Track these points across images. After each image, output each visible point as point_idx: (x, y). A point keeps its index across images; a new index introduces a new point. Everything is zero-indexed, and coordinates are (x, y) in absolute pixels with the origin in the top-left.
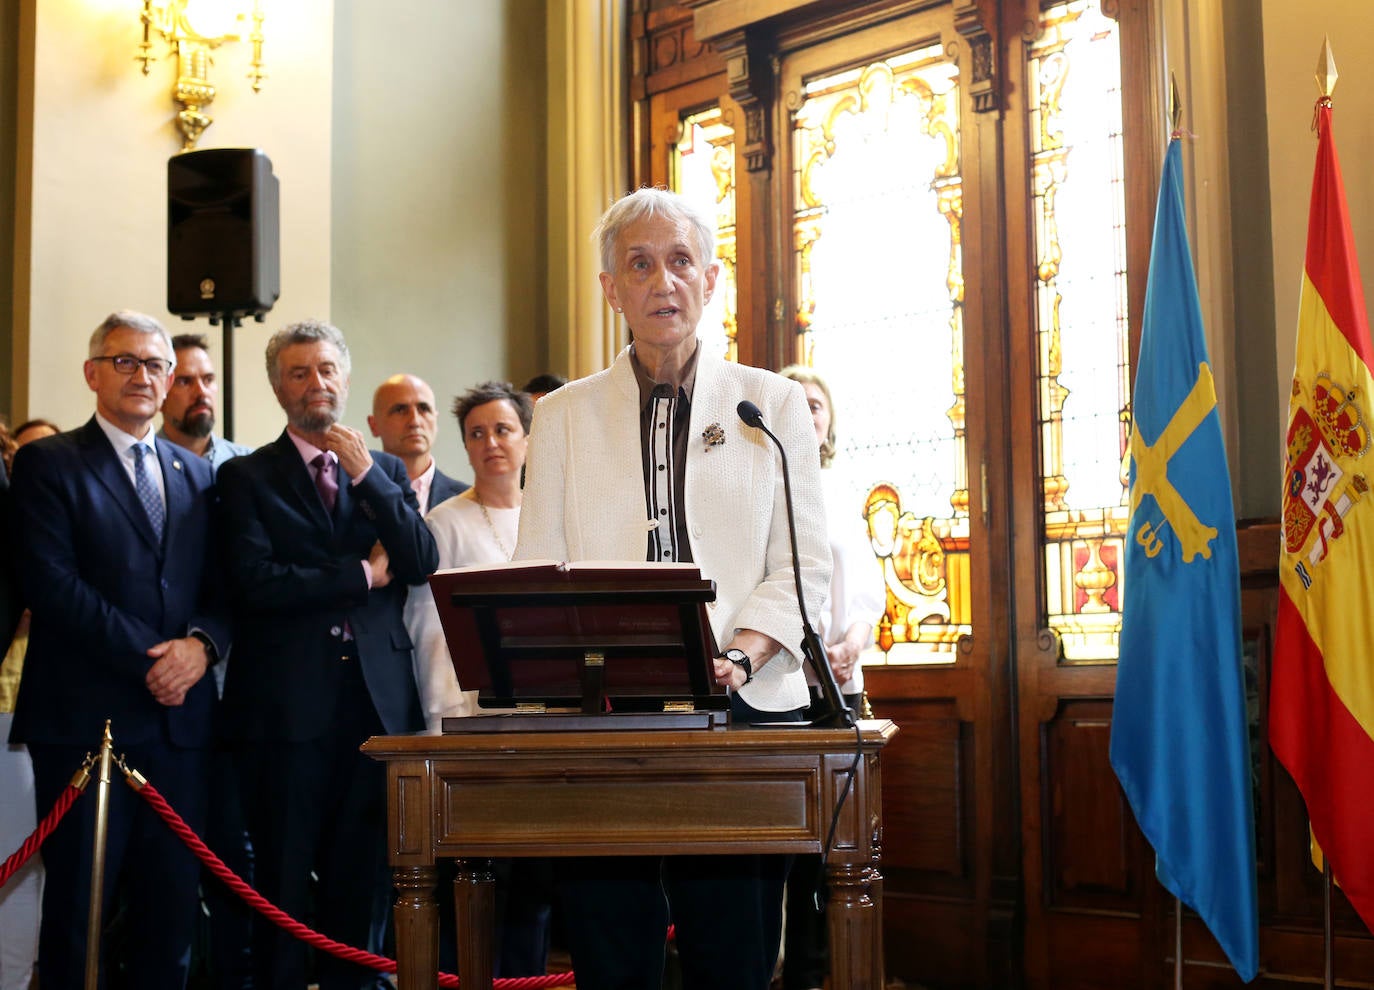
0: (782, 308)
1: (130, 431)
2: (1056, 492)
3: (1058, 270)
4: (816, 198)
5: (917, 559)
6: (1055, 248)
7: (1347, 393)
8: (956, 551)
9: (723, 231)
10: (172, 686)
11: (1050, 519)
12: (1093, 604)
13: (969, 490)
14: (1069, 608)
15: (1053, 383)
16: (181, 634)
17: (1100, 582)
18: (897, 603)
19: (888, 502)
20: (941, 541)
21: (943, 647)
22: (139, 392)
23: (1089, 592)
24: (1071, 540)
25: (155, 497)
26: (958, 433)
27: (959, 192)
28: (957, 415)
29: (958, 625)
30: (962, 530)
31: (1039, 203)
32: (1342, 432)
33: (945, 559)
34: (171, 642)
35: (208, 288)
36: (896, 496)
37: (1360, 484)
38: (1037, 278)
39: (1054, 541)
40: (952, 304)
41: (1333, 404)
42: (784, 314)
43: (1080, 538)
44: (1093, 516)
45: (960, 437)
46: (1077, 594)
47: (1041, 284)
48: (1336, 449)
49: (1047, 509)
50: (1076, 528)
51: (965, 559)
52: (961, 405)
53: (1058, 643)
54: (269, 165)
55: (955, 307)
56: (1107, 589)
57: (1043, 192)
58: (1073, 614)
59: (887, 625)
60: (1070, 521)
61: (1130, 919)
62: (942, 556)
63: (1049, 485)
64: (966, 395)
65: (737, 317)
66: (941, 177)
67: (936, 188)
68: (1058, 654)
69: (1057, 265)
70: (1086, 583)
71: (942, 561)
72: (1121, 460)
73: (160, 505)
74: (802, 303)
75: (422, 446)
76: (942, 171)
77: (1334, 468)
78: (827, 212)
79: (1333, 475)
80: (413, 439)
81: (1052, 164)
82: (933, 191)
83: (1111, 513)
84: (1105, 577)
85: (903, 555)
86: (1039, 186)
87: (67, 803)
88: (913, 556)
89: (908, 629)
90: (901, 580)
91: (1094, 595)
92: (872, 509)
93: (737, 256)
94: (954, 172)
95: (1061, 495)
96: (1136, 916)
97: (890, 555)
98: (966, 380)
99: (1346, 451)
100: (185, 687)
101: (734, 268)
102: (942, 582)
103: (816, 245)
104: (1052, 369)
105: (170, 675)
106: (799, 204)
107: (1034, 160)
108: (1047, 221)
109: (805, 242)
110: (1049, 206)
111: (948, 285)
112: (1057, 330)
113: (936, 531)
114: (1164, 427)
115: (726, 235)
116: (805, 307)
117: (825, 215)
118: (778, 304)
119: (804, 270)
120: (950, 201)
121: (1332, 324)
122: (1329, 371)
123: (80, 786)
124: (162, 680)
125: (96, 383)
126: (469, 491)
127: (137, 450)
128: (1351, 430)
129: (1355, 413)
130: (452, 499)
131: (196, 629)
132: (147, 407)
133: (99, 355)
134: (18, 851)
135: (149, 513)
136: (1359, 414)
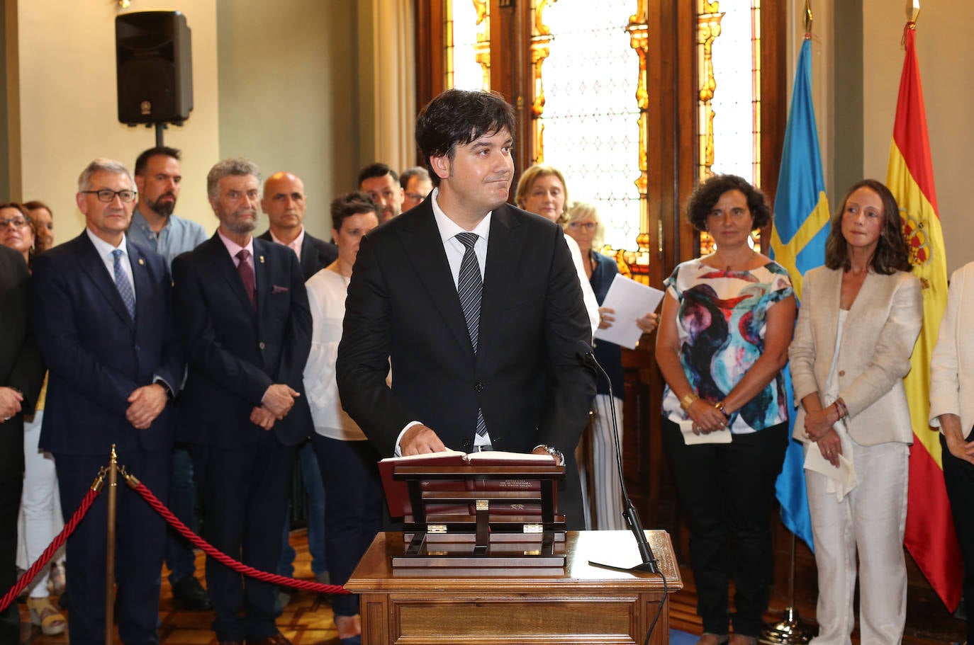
0: (522, 101)
1: (110, 242)
2: (708, 242)
3: (713, 95)
4: (546, 29)
6: (711, 81)
7: (918, 223)
8: (640, 273)
9: (480, 44)
10: (143, 419)
13: (649, 234)
15: (708, 170)
16: (149, 382)
20: (630, 266)
22: (116, 214)
25: (127, 287)
26: (643, 196)
27: (645, 35)
28: (642, 184)
30: (644, 260)
31: (701, 48)
32: (914, 249)
33: (632, 278)
34: (142, 389)
35: (146, 107)
37: (924, 283)
38: (699, 98)
40: (640, 110)
41: (908, 230)
42: (524, 106)
45: (643, 199)
47: (701, 103)
49: (702, 252)
51: (646, 279)
52: (643, 178)
54: (183, 18)
55: (641, 112)
57: (704, 41)
62: (630, 276)
63: (704, 237)
64: (648, 172)
66: (632, 23)
67: (630, 31)
69: (713, 92)
73: (132, 294)
74: (536, 98)
75: (295, 222)
76: (634, 19)
78: (554, 39)
80: (289, 217)
81: (711, 24)
82: (628, 33)
86: (702, 37)
87: (89, 501)
93: (491, 62)
94: (643, 21)
98: (648, 161)
99: (916, 261)
100: (151, 419)
101: (489, 70)
103: (545, 59)
104: (708, 160)
105: (142, 411)
106: (535, 32)
107: (698, 19)
108: (707, 62)
109: (538, 57)
110: (708, 52)
111: (637, 97)
112: (711, 135)
113: (626, 259)
114: (796, 232)
115: (482, 47)
116: (538, 102)
117: (552, 40)
118: (520, 98)
119: (537, 77)
120: (639, 41)
121: (910, 176)
122: (907, 207)
123: (98, 488)
124: (137, 415)
125: (85, 209)
126: (334, 264)
127: (116, 255)
128: (920, 247)
129: (923, 237)
130: (322, 271)
131: (158, 378)
132: (122, 224)
133: (87, 190)
134: (60, 534)
135: (124, 300)
136: (925, 237)
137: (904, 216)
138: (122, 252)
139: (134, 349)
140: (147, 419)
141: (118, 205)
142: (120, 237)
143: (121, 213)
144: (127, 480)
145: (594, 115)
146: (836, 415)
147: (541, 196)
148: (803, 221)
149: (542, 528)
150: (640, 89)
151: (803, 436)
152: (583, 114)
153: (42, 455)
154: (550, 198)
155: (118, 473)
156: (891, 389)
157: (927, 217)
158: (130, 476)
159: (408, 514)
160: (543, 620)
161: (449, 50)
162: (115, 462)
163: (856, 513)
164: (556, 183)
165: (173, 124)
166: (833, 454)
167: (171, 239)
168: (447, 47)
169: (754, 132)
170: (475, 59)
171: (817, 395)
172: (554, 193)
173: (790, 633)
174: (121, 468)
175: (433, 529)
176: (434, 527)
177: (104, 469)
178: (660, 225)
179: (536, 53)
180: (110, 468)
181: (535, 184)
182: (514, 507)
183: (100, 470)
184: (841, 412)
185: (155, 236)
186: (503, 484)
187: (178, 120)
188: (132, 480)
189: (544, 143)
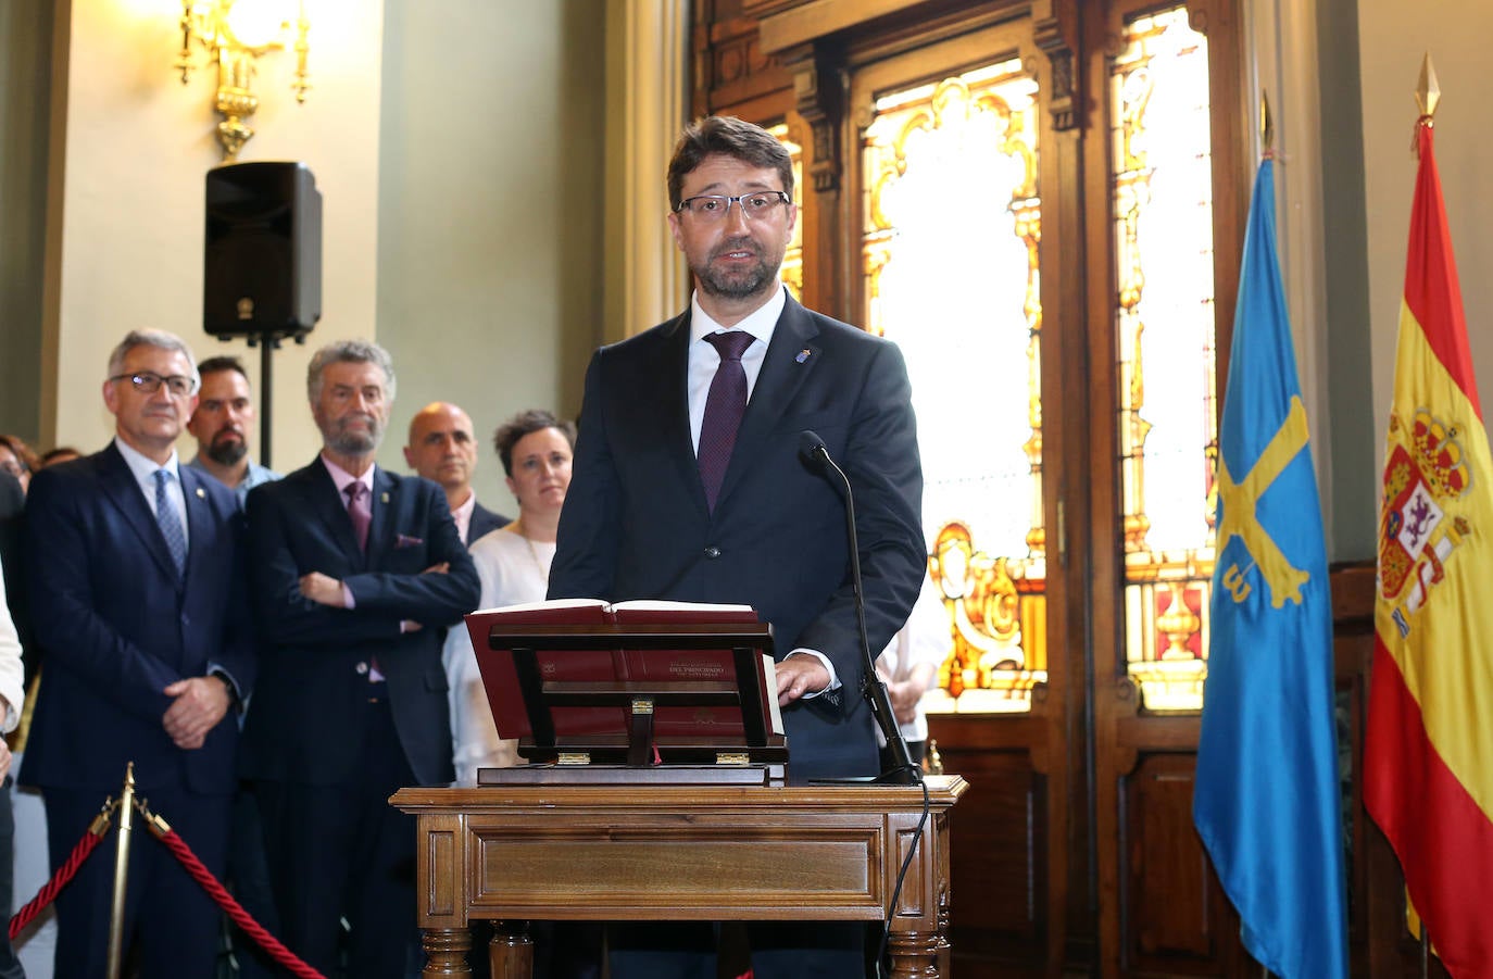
1: (151, 457)
2: (1137, 532)
3: (1140, 297)
4: (886, 220)
5: (989, 601)
6: (1138, 273)
7: (1448, 429)
8: (1032, 593)
10: (190, 728)
11: (1131, 559)
12: (1175, 650)
13: (1045, 527)
14: (1151, 653)
15: (1135, 416)
16: (200, 672)
17: (1183, 626)
18: (967, 646)
19: (959, 540)
20: (1016, 582)
21: (1016, 694)
22: (160, 412)
23: (1172, 636)
24: (1153, 583)
25: (176, 527)
27: (1037, 214)
28: (1033, 450)
29: (1032, 670)
30: (1038, 571)
31: (1121, 227)
32: (1442, 471)
33: (1020, 602)
34: (190, 681)
35: (245, 308)
36: (968, 534)
37: (1461, 526)
38: (1119, 305)
39: (1134, 582)
40: (1029, 333)
41: (1433, 442)
43: (1163, 580)
44: (1177, 557)
45: (1036, 472)
46: (1159, 639)
47: (1123, 311)
48: (1436, 488)
49: (1127, 550)
50: (1158, 569)
51: (1041, 602)
52: (1036, 440)
53: (1138, 692)
54: (311, 179)
55: (1031, 336)
56: (1191, 634)
57: (1125, 215)
58: (1155, 659)
59: (957, 669)
60: (1152, 562)
62: (1017, 597)
63: (1130, 524)
64: (1043, 429)
66: (1018, 198)
67: (1013, 211)
68: (1138, 702)
69: (1139, 291)
70: (1168, 628)
71: (1016, 602)
72: (1207, 497)
75: (460, 476)
76: (1020, 192)
77: (1434, 509)
78: (897, 234)
79: (1432, 517)
80: (450, 468)
81: (1135, 185)
82: (1010, 213)
83: (1194, 555)
84: (1188, 622)
85: (975, 596)
86: (1122, 207)
87: (84, 850)
88: (985, 598)
89: (980, 675)
90: (972, 623)
91: (1176, 640)
92: (942, 548)
93: (803, 280)
94: (1032, 193)
95: (1142, 534)
97: (962, 597)
98: (1043, 412)
99: (1447, 491)
100: (204, 729)
101: (800, 293)
102: (1016, 625)
103: (885, 269)
104: (1134, 402)
105: (187, 717)
106: (869, 226)
107: (1116, 181)
108: (1131, 247)
109: (874, 265)
110: (1132, 230)
111: (1025, 311)
112: (1139, 361)
113: (1010, 572)
114: (1253, 464)
117: (895, 237)
119: (872, 296)
120: (1028, 224)
121: (1433, 357)
122: (1429, 405)
123: (100, 831)
124: (181, 722)
125: (115, 404)
127: (159, 477)
128: (1453, 468)
129: (1456, 450)
131: (217, 668)
132: (169, 428)
133: (119, 374)
134: (33, 901)
135: (170, 544)
136: (1461, 452)
137: (1424, 419)
138: (169, 474)
139: (179, 621)
140: (197, 729)
141: (164, 398)
142: (168, 452)
144: (149, 821)
148: (1265, 446)
149: (747, 760)
150: (1030, 300)
155: (135, 812)
159: (527, 736)
165: (290, 338)
169: (1206, 350)
174: (141, 803)
175: (568, 760)
176: (570, 754)
178: (1061, 510)
179: (871, 259)
183: (105, 803)
187: (298, 333)
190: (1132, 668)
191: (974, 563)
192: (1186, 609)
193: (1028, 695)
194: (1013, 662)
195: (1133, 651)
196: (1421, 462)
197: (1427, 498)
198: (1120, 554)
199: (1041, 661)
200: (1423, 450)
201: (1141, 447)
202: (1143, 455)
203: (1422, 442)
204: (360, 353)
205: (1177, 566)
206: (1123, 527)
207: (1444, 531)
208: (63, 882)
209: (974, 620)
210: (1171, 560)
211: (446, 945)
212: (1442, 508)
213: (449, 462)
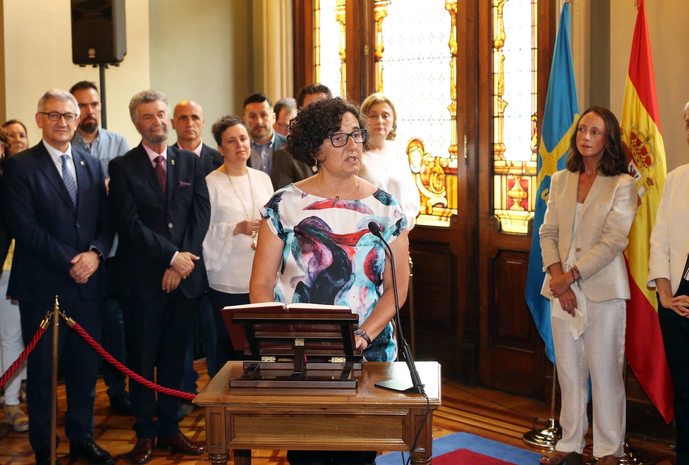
0: (368, 49)
1: (59, 149)
2: (500, 151)
3: (504, 44)
5: (432, 176)
6: (503, 34)
7: (646, 137)
8: (451, 174)
9: (339, 8)
10: (82, 276)
11: (497, 164)
12: (516, 206)
13: (458, 146)
14: (504, 207)
15: (500, 99)
16: (86, 250)
17: (519, 196)
18: (422, 195)
19: (418, 147)
20: (444, 168)
21: (443, 218)
22: (61, 130)
23: (514, 200)
24: (506, 175)
26: (453, 118)
28: (453, 109)
29: (451, 209)
30: (454, 164)
31: (495, 10)
32: (643, 156)
33: (445, 177)
34: (81, 254)
35: (92, 53)
36: (422, 145)
37: (650, 182)
38: (493, 47)
39: (498, 174)
40: (451, 55)
41: (639, 142)
42: (369, 52)
43: (511, 174)
44: (517, 164)
45: (454, 119)
46: (509, 201)
47: (495, 50)
48: (639, 164)
49: (495, 159)
50: (509, 169)
51: (455, 178)
52: (454, 105)
53: (499, 223)
55: (452, 57)
56: (523, 199)
57: (497, 5)
58: (506, 209)
60: (506, 165)
61: (529, 353)
62: (444, 175)
63: (497, 147)
64: (457, 100)
65: (346, 51)
68: (499, 227)
69: (503, 41)
70: (513, 196)
71: (444, 178)
72: (532, 139)
73: (75, 186)
74: (378, 47)
77: (638, 173)
78: (391, 3)
79: (637, 176)
83: (526, 164)
84: (522, 194)
85: (425, 173)
86: (495, 2)
88: (430, 174)
89: (427, 209)
90: (424, 185)
91: (517, 201)
92: (410, 150)
93: (346, 21)
95: (502, 153)
96: (531, 352)
97: (419, 173)
98: (457, 92)
99: (644, 165)
100: (88, 276)
101: (345, 27)
102: (444, 188)
103: (385, 18)
104: (499, 92)
105: (81, 271)
108: (499, 20)
109: (379, 17)
110: (500, 12)
111: (449, 45)
112: (502, 73)
113: (441, 163)
114: (557, 144)
115: (341, 10)
116: (379, 49)
117: (389, 5)
118: (366, 47)
119: (378, 31)
120: (451, 5)
121: (641, 103)
122: (638, 125)
123: (45, 327)
124: (77, 273)
125: (42, 125)
126: (222, 167)
127: (63, 159)
128: (647, 155)
129: (649, 147)
130: (214, 172)
131: (93, 247)
132: (66, 137)
133: (42, 111)
134: (17, 360)
135: (69, 191)
136: (651, 148)
137: (635, 132)
138: (68, 156)
139: (75, 227)
140: (85, 276)
141: (62, 123)
142: (66, 146)
143: (66, 129)
144: (66, 321)
145: (419, 59)
146: (572, 279)
147: (375, 118)
148: (562, 136)
149: (345, 360)
150: (452, 40)
151: (548, 293)
152: (421, 58)
153: (9, 301)
154: (381, 120)
155: (60, 316)
156: (613, 260)
157: (652, 134)
158: (68, 318)
159: (247, 348)
160: (339, 427)
161: (317, 12)
162: (58, 308)
163: (587, 347)
164: (388, 109)
165: (112, 65)
166: (570, 306)
167: (101, 147)
168: (315, 10)
169: (533, 71)
170: (335, 18)
171: (560, 264)
172: (384, 117)
173: (553, 437)
174: (62, 313)
175: (265, 359)
176: (267, 358)
177: (50, 313)
178: (465, 139)
179: (378, 14)
180: (54, 312)
181: (371, 110)
182: (324, 344)
183: (47, 314)
184: (576, 276)
185: (88, 146)
186: (314, 327)
187: (116, 62)
188: (70, 321)
189: (383, 79)
190: (496, 212)
191: (425, 158)
192: (521, 188)
193: (449, 219)
194: (442, 204)
195: (497, 204)
196: (633, 151)
197: (635, 168)
198: (492, 161)
199: (455, 205)
200: (634, 146)
201: (503, 113)
202: (503, 117)
203: (634, 142)
204: (152, 98)
205: (518, 168)
206: (493, 148)
207: (642, 184)
208: (30, 351)
209: (425, 184)
210: (515, 165)
211: (219, 460)
212: (642, 172)
213: (189, 129)
